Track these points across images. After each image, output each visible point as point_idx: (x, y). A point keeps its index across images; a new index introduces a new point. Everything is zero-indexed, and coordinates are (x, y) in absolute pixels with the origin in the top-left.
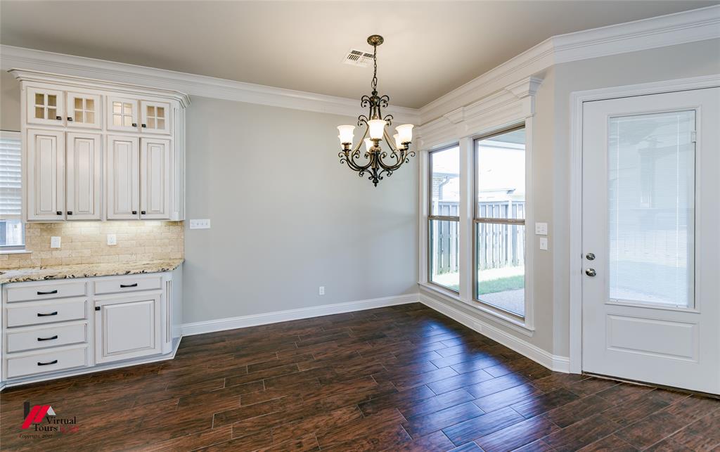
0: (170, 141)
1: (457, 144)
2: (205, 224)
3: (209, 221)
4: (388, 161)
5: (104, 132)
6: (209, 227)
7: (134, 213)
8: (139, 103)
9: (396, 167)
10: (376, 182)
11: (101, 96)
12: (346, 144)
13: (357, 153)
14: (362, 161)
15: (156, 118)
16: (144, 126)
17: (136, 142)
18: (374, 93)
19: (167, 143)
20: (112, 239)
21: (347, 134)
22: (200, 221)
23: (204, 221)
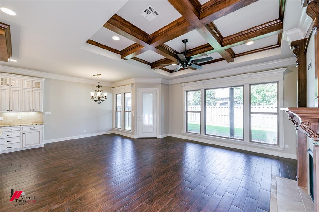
0: (41, 91)
1: (121, 94)
2: (50, 113)
3: (50, 112)
4: (102, 99)
5: (22, 89)
6: (50, 114)
7: (31, 110)
8: (32, 81)
9: (103, 101)
10: (99, 103)
11: (21, 79)
12: (92, 96)
13: (95, 97)
14: (96, 99)
15: (37, 85)
16: (34, 87)
17: (31, 91)
18: (99, 85)
19: (40, 92)
20: (20, 117)
21: (93, 94)
22: (48, 112)
23: (49, 112)
